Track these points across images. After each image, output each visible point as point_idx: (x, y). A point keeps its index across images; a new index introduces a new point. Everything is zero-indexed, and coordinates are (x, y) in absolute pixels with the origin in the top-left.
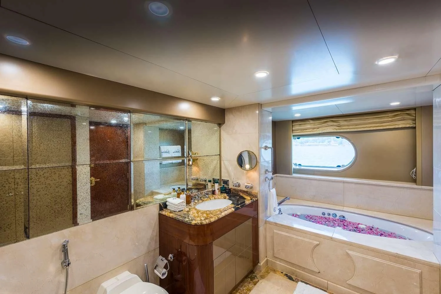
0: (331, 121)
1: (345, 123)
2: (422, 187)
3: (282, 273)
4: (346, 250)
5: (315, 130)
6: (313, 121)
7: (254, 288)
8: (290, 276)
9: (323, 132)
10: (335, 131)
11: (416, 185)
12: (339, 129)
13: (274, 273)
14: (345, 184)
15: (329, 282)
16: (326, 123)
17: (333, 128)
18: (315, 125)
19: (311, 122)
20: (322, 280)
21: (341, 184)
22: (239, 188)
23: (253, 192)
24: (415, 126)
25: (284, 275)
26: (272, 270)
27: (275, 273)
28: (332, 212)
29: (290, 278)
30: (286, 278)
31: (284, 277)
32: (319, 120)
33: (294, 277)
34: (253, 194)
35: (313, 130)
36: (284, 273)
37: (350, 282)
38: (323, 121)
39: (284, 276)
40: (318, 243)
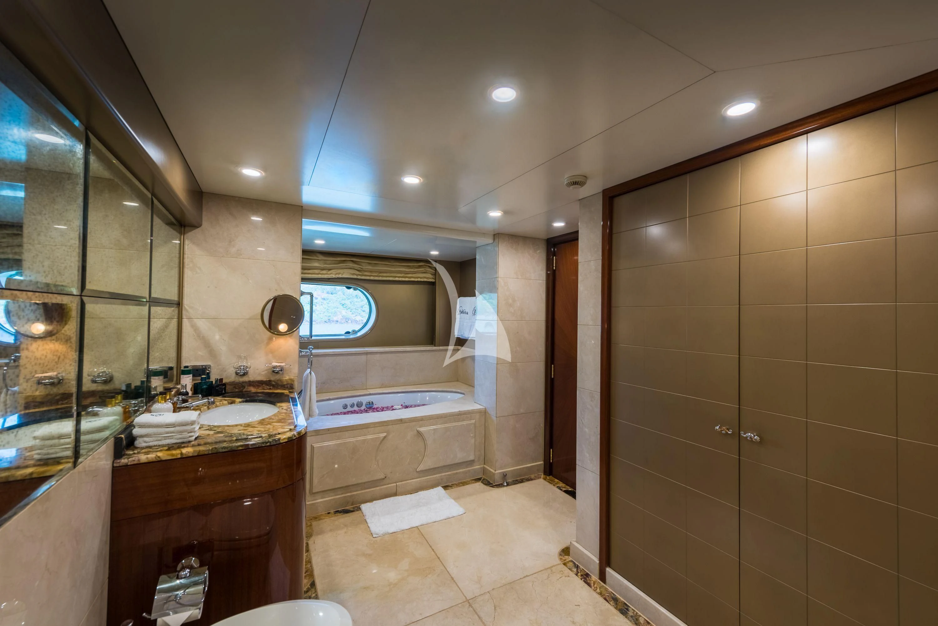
0: (351, 262)
1: (370, 267)
2: (440, 348)
3: (329, 513)
4: (418, 429)
5: (324, 272)
6: (325, 256)
7: (312, 555)
8: (342, 510)
9: (337, 276)
10: (355, 277)
11: (435, 346)
12: (359, 275)
13: (317, 521)
14: (369, 356)
15: (397, 484)
16: (344, 263)
17: (353, 273)
18: (326, 264)
19: (321, 257)
20: (389, 485)
21: (364, 357)
22: (245, 379)
23: (284, 379)
24: (433, 280)
25: (335, 513)
26: (311, 519)
27: (319, 520)
28: (355, 400)
29: (346, 512)
30: (340, 516)
31: (338, 515)
32: (333, 257)
33: (349, 508)
34: (285, 383)
35: (321, 272)
36: (332, 511)
37: (421, 468)
38: (339, 259)
39: (336, 515)
40: (385, 434)
